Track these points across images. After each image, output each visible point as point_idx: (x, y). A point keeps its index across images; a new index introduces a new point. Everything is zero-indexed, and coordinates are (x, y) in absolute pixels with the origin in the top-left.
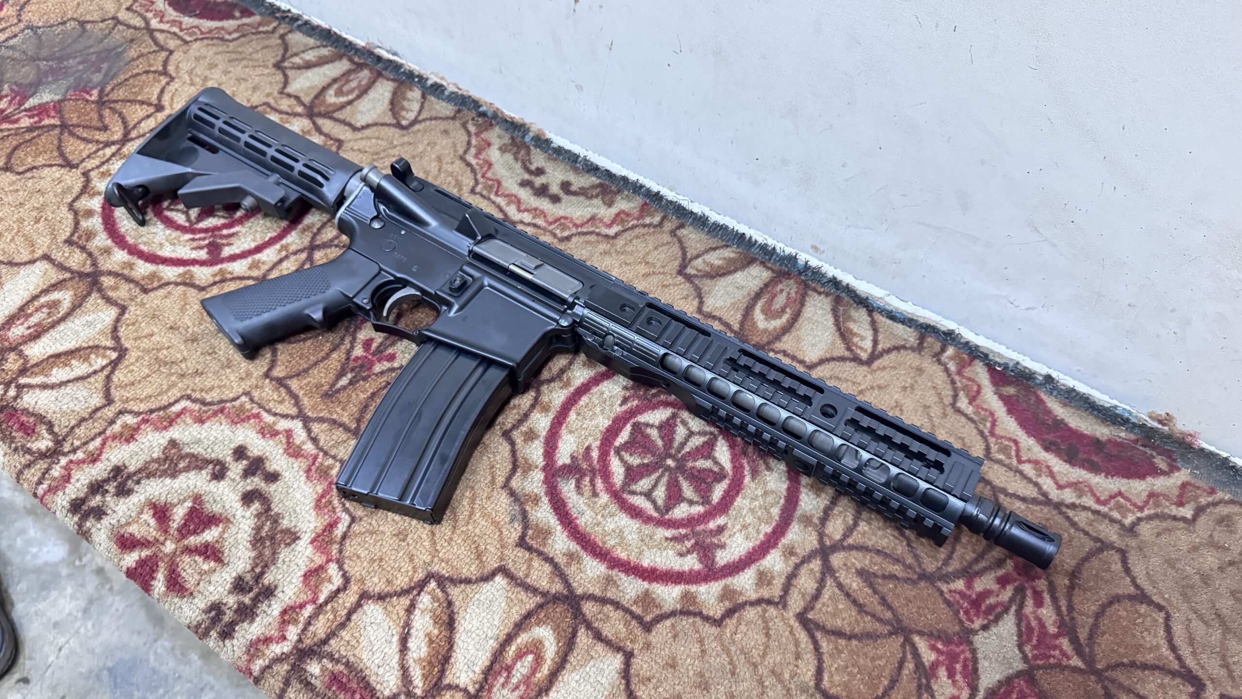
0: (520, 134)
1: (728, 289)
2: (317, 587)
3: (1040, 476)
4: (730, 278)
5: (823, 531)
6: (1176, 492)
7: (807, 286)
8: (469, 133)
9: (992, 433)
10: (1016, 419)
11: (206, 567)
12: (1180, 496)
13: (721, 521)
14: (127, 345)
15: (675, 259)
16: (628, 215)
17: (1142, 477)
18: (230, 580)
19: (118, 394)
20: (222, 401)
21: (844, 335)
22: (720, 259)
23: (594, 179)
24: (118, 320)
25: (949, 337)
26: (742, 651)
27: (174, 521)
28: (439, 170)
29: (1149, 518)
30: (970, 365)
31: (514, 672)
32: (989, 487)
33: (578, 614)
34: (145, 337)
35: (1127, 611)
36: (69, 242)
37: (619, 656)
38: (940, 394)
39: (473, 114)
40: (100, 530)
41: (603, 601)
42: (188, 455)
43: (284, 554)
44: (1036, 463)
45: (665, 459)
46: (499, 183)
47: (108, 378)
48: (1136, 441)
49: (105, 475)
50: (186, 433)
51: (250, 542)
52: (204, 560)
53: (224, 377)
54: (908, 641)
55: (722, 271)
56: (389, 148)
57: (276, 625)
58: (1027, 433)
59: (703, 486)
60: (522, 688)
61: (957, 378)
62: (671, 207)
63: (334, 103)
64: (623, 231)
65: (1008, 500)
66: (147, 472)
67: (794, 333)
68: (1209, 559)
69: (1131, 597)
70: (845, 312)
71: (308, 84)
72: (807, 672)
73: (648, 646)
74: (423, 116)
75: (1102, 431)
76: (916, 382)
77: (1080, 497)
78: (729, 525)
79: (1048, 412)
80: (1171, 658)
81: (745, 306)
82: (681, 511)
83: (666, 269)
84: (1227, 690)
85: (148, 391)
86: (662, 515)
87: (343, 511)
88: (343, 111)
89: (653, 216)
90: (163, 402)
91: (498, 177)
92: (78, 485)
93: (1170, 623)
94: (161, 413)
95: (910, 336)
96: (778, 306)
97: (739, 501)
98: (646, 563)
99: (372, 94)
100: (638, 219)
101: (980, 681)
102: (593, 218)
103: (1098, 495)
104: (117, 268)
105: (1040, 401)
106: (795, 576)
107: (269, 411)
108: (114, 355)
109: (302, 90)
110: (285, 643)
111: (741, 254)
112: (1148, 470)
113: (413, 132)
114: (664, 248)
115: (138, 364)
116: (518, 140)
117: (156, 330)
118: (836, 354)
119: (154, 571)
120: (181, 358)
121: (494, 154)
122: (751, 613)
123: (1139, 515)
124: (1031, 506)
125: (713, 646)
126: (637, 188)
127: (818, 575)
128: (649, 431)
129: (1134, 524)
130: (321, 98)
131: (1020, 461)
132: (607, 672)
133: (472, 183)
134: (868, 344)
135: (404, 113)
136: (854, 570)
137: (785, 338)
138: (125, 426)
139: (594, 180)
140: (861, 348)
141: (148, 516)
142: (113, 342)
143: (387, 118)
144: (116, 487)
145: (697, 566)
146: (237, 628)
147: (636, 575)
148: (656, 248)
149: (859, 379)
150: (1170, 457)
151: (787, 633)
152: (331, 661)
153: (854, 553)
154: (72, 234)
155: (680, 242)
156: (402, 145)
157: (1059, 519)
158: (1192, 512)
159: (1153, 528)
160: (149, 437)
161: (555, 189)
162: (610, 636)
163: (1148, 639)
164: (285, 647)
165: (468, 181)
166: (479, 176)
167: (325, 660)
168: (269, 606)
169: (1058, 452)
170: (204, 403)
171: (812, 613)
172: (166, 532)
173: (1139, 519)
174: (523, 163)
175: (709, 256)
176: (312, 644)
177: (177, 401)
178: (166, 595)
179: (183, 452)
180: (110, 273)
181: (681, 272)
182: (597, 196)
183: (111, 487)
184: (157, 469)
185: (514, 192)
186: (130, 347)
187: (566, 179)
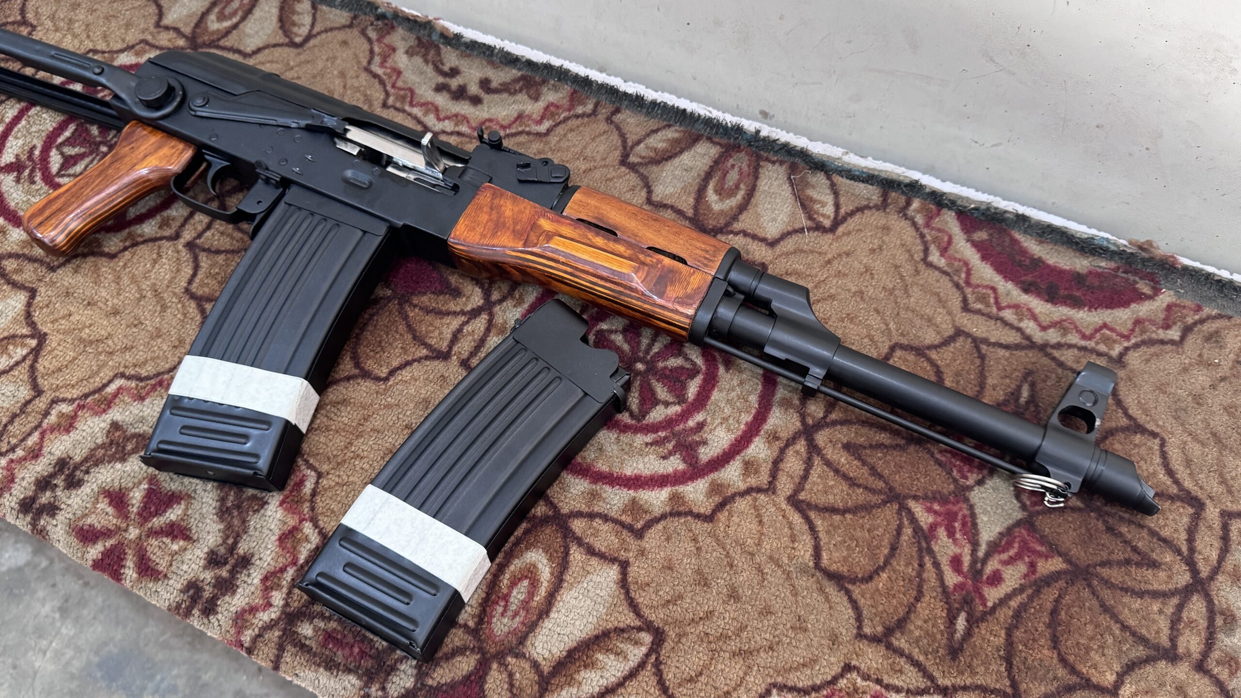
0: (426, 32)
1: (677, 173)
2: (295, 548)
3: (1021, 320)
4: (676, 161)
5: (804, 412)
6: (1162, 316)
7: (759, 158)
8: (369, 40)
9: (968, 283)
10: (991, 265)
11: (175, 547)
12: (1166, 319)
13: (699, 417)
14: (45, 330)
15: (616, 149)
16: (557, 107)
17: (1125, 304)
18: (202, 555)
19: (46, 383)
20: (158, 374)
21: (805, 204)
22: (664, 141)
23: (514, 71)
24: (29, 305)
25: (913, 188)
26: (737, 542)
27: (133, 506)
28: (345, 87)
29: (1137, 346)
30: (938, 214)
31: (512, 600)
32: (970, 340)
33: (567, 534)
34: (63, 318)
35: (1121, 443)
37: (615, 567)
38: (909, 251)
39: (372, 19)
40: (56, 526)
41: (591, 516)
42: (134, 436)
43: (254, 521)
44: (1016, 307)
45: (636, 362)
46: (412, 91)
47: (32, 368)
48: (1118, 268)
49: (51, 469)
50: (127, 413)
51: (217, 514)
52: (172, 540)
53: (156, 348)
54: (903, 508)
55: (668, 154)
56: (286, 71)
57: (259, 593)
58: (1005, 277)
59: (678, 385)
60: (523, 613)
61: (926, 231)
62: (603, 91)
63: (218, 30)
64: (555, 126)
65: (992, 350)
66: (93, 460)
67: (751, 209)
68: (1200, 378)
69: (1124, 429)
70: (803, 179)
71: (185, 12)
72: (804, 551)
73: (642, 553)
74: (317, 29)
75: (1081, 264)
76: (883, 242)
77: (1064, 335)
78: (709, 420)
79: (1024, 252)
80: (1169, 483)
81: (696, 188)
82: (657, 414)
83: (608, 161)
84: (1227, 506)
85: (78, 374)
86: (639, 421)
87: (308, 468)
88: (229, 37)
89: (584, 104)
90: (96, 384)
91: (409, 85)
92: (24, 484)
93: (1166, 449)
94: (96, 396)
95: (872, 193)
96: (731, 184)
97: (715, 395)
98: (628, 471)
99: (257, 13)
100: (569, 110)
101: (981, 535)
102: (520, 117)
103: (1083, 330)
104: (16, 249)
105: (1015, 242)
106: (782, 460)
108: (33, 343)
109: (180, 20)
110: (272, 609)
111: (685, 132)
112: (1132, 297)
113: (309, 49)
114: (603, 138)
115: (61, 348)
116: (425, 39)
117: (72, 309)
118: (797, 226)
119: (122, 560)
120: (106, 334)
121: (401, 60)
122: (742, 504)
123: (1126, 344)
124: (1015, 352)
125: (706, 542)
126: (562, 75)
127: (804, 455)
128: (613, 337)
129: (1122, 355)
130: (203, 25)
131: (1000, 308)
132: (605, 585)
133: (382, 96)
134: (829, 210)
135: (295, 29)
136: (840, 445)
137: (742, 217)
138: (61, 415)
139: (515, 73)
140: (823, 215)
141: (103, 505)
142: (29, 329)
143: (278, 37)
144: (65, 480)
145: (681, 466)
146: (219, 603)
147: (620, 485)
148: (593, 140)
149: (825, 248)
150: (1153, 280)
151: (781, 518)
152: (323, 620)
153: (839, 427)
155: (618, 128)
156: (299, 65)
157: (1045, 361)
158: (1179, 334)
159: (1140, 356)
160: (88, 423)
161: (474, 89)
162: (603, 549)
163: (1144, 468)
164: (273, 614)
165: (378, 95)
166: (389, 88)
167: (316, 620)
168: (249, 575)
169: (1038, 293)
170: (140, 379)
171: (803, 493)
172: (127, 517)
173: (1127, 349)
174: (435, 64)
175: (651, 140)
176: (300, 605)
177: (110, 381)
178: (139, 580)
179: (128, 433)
180: (10, 256)
181: (624, 161)
182: (521, 90)
183: (59, 481)
184: (104, 455)
185: (429, 99)
186: (49, 332)
187: (484, 76)
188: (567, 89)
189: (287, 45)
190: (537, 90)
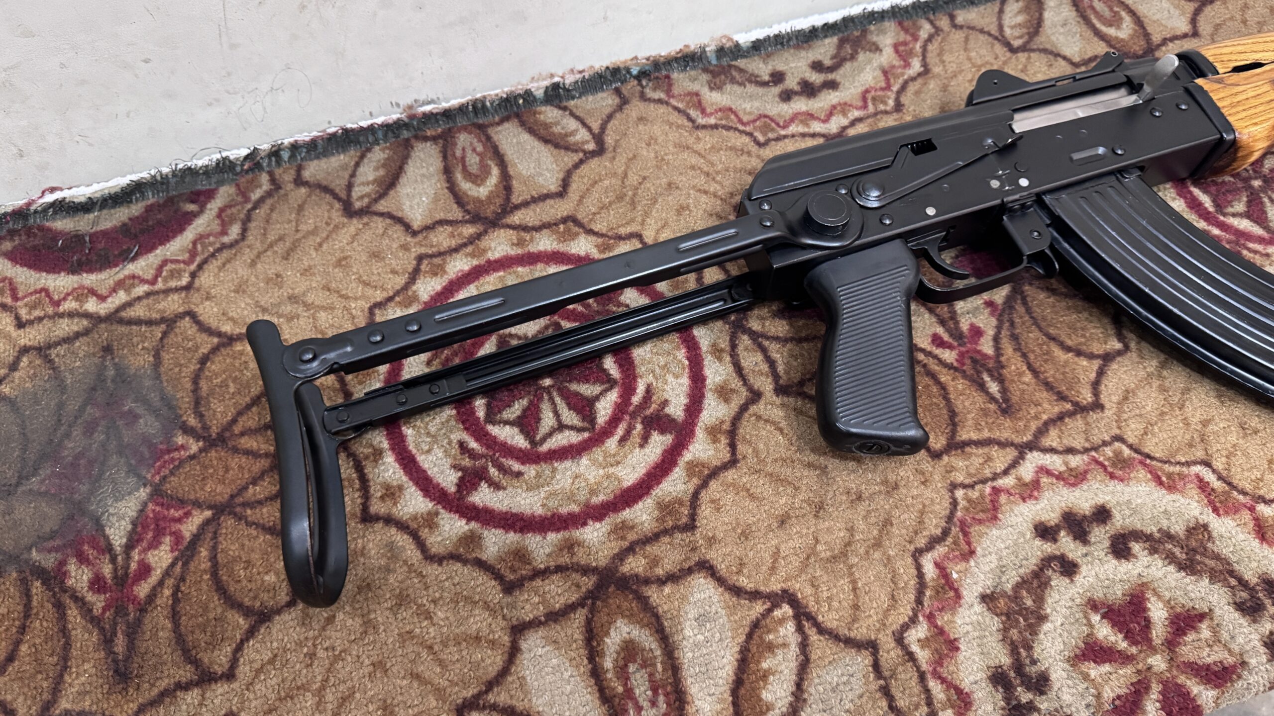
0: (701, 61)
1: (1060, 31)
4: (1048, 23)
8: (660, 101)
14: (775, 586)
15: (993, 46)
16: (905, 43)
19: (864, 631)
20: (950, 518)
22: (1017, 15)
23: (827, 41)
24: (720, 581)
27: (1117, 644)
28: (699, 154)
34: (775, 561)
36: (509, 588)
42: (1018, 587)
43: (1224, 549)
46: (766, 116)
47: (821, 630)
52: (1195, 631)
53: (910, 500)
55: (1034, 22)
63: (492, 193)
64: (924, 60)
66: (1019, 646)
71: (425, 200)
81: (1090, 32)
83: (1001, 58)
85: (881, 593)
88: (515, 190)
89: (920, 28)
90: (910, 583)
91: (756, 113)
94: (928, 593)
96: (1107, 12)
100: (916, 40)
102: (885, 73)
104: (615, 546)
107: (995, 477)
108: (786, 610)
109: (431, 212)
113: (615, 147)
114: (971, 44)
115: (823, 587)
116: (711, 68)
117: (772, 543)
118: (1191, 11)
120: (845, 533)
121: (716, 98)
126: (873, 17)
130: (466, 199)
133: (746, 139)
138: (921, 642)
139: (829, 42)
142: (760, 602)
148: (966, 50)
149: (1227, 12)
154: (498, 576)
155: (972, 28)
160: (959, 622)
161: (816, 78)
165: (742, 141)
166: (741, 127)
174: (750, 82)
175: (1007, 20)
177: (919, 567)
178: (1222, 694)
179: (1010, 593)
180: (621, 556)
181: (1013, 50)
182: (857, 53)
185: (791, 111)
186: (784, 585)
187: (810, 61)
188: (890, 26)
189: (587, 158)
190: (868, 43)
